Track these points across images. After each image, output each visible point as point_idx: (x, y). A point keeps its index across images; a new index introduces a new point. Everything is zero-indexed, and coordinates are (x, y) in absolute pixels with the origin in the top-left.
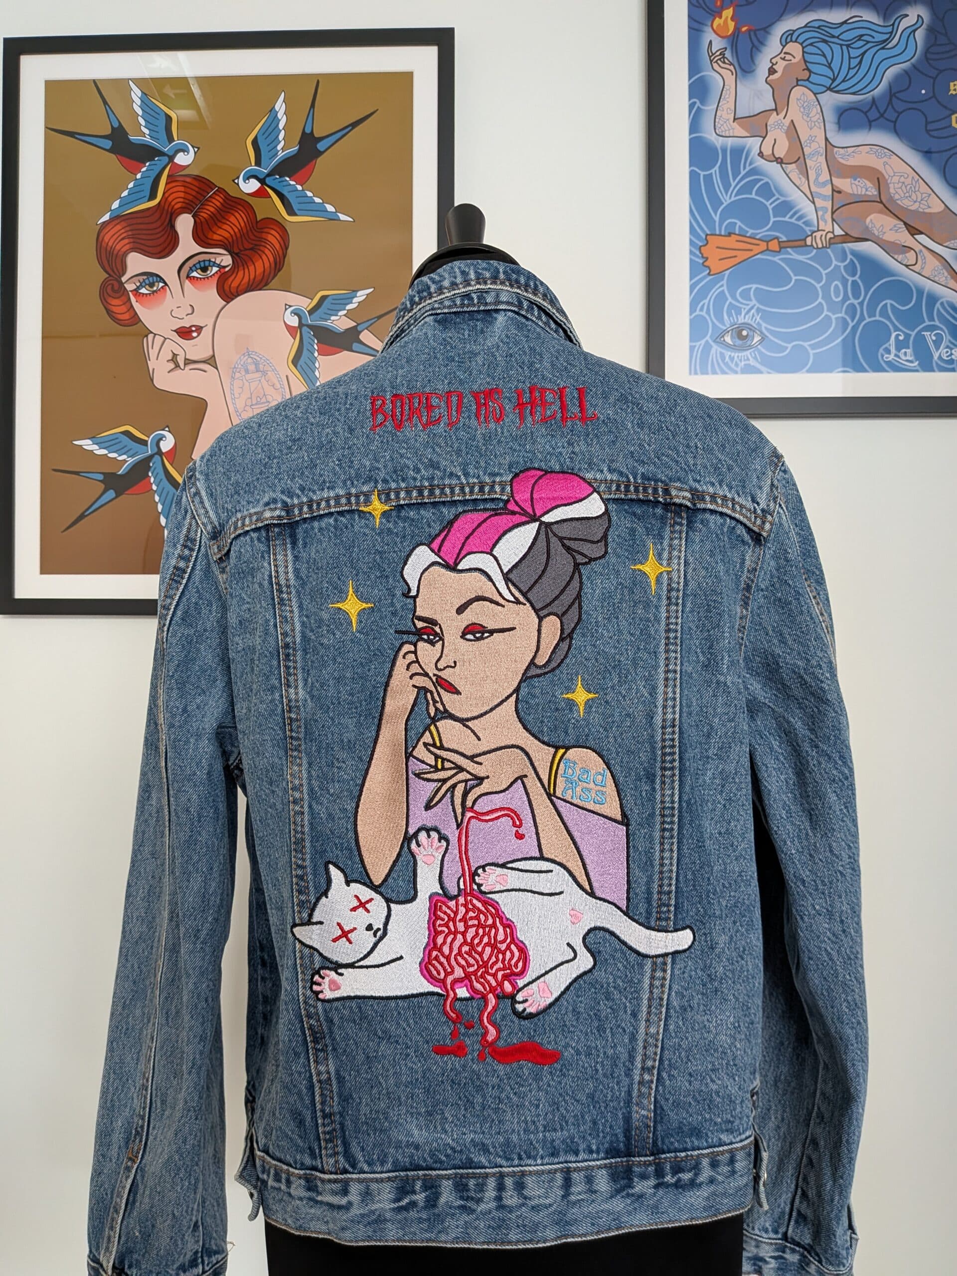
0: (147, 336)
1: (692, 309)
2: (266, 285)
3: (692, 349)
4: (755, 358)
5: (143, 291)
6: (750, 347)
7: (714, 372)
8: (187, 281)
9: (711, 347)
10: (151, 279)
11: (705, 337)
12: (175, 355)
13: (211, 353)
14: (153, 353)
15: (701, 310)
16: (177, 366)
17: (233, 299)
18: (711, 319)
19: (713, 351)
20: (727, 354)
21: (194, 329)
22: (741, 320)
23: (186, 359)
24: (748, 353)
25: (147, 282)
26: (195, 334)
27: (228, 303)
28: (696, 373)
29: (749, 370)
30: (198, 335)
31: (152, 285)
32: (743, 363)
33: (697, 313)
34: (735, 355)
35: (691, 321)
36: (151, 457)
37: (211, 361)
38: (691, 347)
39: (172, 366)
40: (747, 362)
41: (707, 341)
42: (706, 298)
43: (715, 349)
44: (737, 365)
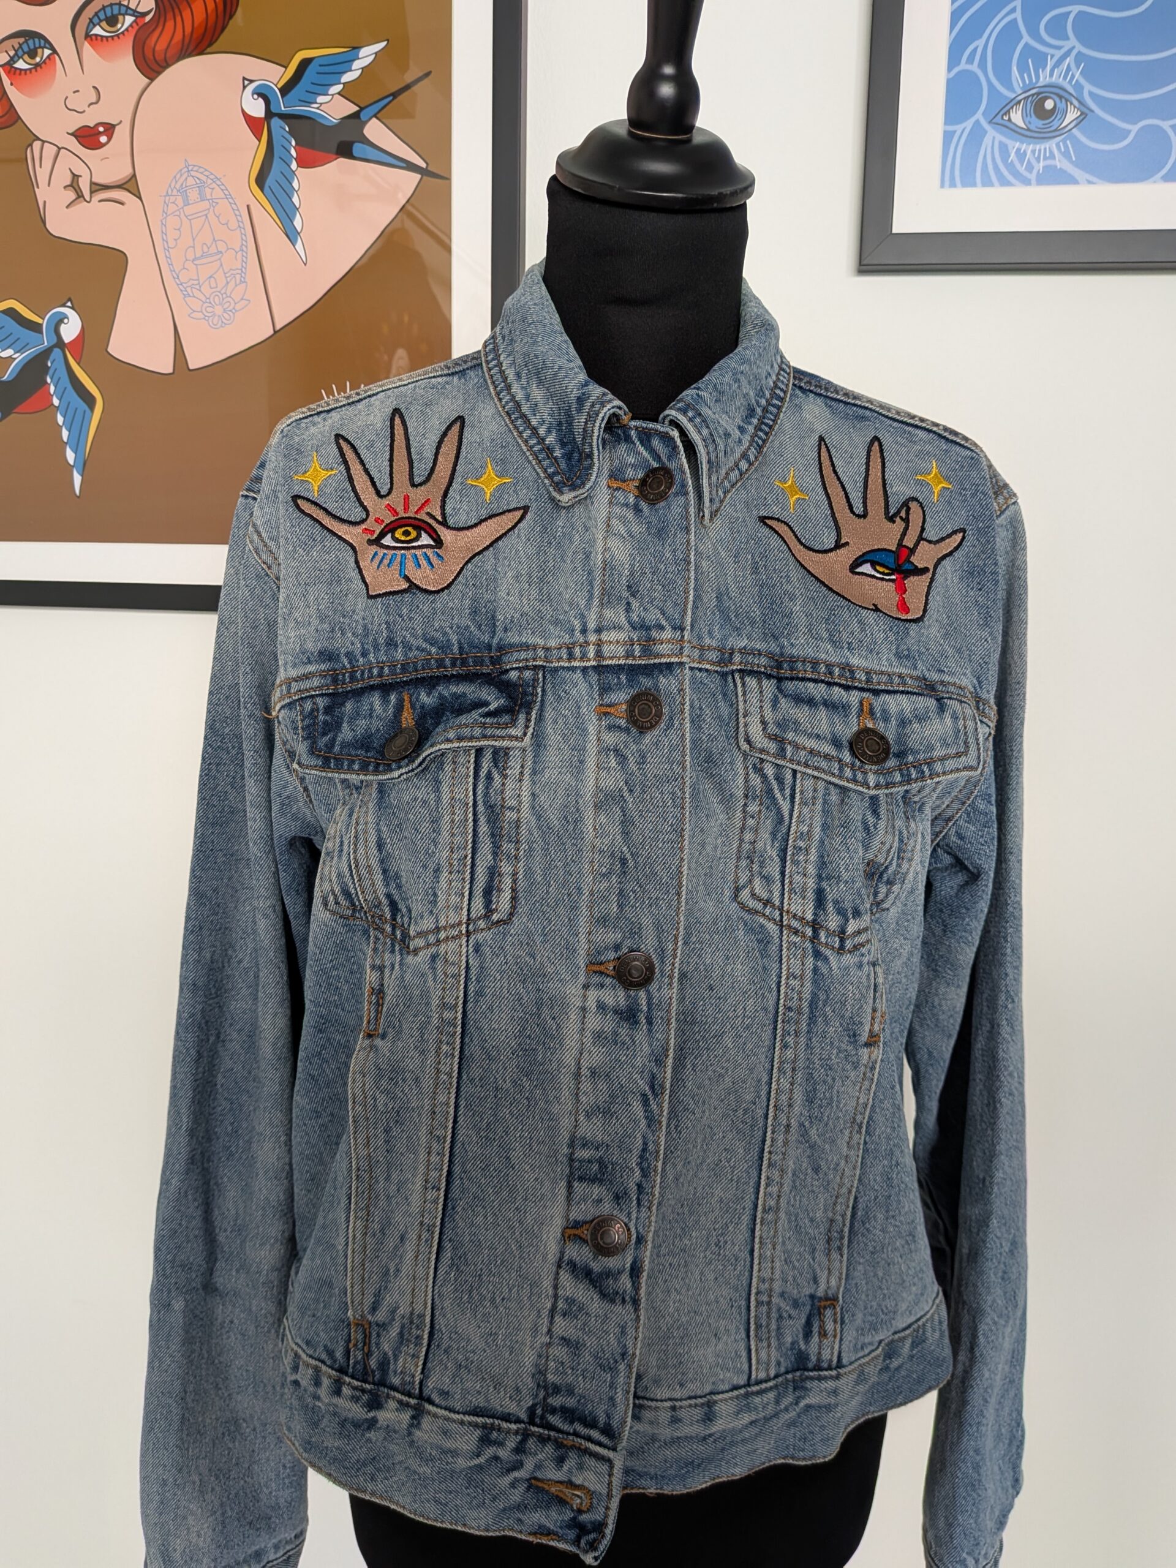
0: (31, 145)
1: (953, 60)
2: (210, 44)
3: (948, 137)
4: (1066, 154)
5: (20, 64)
6: (1057, 132)
7: (987, 183)
8: (86, 44)
9: (986, 132)
10: (31, 42)
11: (974, 113)
12: (75, 177)
13: (129, 171)
14: (42, 174)
15: (970, 60)
16: (80, 195)
17: (159, 73)
18: (988, 79)
19: (987, 141)
20: (1014, 145)
21: (101, 129)
22: (1044, 78)
23: (92, 183)
24: (1052, 144)
25: (26, 49)
26: (103, 139)
27: (152, 79)
28: (953, 185)
29: (1053, 177)
30: (110, 139)
31: (32, 54)
32: (1042, 164)
33: (963, 66)
34: (1028, 148)
35: (950, 83)
36: (47, 353)
37: (130, 185)
38: (946, 133)
39: (71, 195)
40: (1049, 162)
41: (977, 122)
42: (981, 36)
43: (993, 136)
44: (1030, 168)
